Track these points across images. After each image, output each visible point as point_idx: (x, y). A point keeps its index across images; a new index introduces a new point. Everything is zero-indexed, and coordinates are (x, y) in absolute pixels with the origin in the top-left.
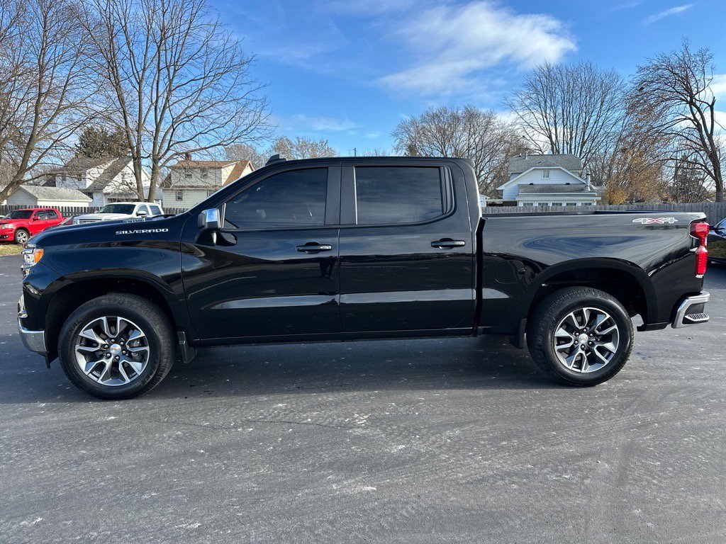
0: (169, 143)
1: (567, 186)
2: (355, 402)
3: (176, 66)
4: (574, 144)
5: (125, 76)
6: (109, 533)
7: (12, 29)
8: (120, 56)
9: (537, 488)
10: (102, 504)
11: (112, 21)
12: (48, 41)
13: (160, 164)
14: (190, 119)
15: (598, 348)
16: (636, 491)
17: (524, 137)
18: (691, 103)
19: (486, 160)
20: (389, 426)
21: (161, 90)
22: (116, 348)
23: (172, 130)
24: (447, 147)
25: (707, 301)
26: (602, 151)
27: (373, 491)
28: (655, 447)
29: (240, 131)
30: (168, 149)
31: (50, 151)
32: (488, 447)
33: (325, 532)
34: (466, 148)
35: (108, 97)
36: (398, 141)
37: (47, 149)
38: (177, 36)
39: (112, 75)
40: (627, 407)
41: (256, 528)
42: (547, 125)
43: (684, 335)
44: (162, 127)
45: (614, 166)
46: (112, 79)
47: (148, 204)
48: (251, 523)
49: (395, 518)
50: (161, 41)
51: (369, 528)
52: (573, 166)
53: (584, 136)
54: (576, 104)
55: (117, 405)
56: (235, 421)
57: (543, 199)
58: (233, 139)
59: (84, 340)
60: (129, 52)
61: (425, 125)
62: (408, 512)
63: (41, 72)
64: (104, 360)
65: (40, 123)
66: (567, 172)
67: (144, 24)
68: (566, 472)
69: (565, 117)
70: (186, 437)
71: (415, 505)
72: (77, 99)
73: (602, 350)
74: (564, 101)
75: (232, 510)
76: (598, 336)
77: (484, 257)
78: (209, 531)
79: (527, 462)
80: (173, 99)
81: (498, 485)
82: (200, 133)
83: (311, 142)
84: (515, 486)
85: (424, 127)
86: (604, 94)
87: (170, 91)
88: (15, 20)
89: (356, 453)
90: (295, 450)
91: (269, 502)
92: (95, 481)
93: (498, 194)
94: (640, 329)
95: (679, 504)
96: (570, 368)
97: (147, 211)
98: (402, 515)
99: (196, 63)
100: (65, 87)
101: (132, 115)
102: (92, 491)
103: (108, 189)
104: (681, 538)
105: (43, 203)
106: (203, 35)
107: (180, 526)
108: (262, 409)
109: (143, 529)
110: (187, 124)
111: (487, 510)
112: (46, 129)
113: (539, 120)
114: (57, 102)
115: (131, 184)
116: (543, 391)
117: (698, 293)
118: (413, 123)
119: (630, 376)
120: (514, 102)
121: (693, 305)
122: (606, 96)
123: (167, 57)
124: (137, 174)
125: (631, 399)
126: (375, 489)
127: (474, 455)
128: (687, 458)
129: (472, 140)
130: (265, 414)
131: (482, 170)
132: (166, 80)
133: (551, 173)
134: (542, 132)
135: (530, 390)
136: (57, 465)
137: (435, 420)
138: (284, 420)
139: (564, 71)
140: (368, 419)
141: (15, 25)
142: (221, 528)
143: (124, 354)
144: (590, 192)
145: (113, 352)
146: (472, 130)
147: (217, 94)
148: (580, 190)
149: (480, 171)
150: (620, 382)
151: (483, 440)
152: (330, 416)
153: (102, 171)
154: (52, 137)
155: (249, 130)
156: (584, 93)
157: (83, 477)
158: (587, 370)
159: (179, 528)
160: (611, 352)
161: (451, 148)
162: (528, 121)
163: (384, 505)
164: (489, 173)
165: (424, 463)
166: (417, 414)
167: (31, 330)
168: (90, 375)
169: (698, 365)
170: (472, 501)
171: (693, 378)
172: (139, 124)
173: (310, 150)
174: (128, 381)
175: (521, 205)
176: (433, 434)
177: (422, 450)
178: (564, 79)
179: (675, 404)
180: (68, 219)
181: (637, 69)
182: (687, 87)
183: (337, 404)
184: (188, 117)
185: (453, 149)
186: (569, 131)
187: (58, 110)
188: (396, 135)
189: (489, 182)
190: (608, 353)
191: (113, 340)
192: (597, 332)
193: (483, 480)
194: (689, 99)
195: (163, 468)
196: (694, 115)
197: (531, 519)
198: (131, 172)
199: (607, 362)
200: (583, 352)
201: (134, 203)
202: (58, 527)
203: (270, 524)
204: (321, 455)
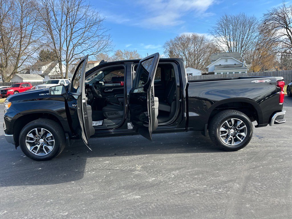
0: (72, 55)
1: (235, 65)
2: (137, 160)
3: (73, 23)
4: (238, 47)
5: (54, 29)
6: (32, 217)
7: (9, 12)
8: (51, 20)
9: (207, 196)
10: (31, 205)
11: (48, 7)
12: (24, 16)
13: (69, 63)
14: (80, 44)
15: (238, 135)
16: (249, 196)
17: (217, 45)
18: (287, 28)
19: (202, 55)
20: (150, 170)
21: (68, 33)
22: (42, 141)
23: (73, 49)
24: (185, 51)
25: (284, 114)
26: (250, 50)
27: (139, 198)
28: (259, 177)
29: (100, 48)
30: (72, 57)
31: (26, 60)
32: (189, 178)
33: (117, 216)
34: (193, 51)
35: (48, 37)
36: (165, 49)
37: (25, 59)
38: (74, 11)
39: (48, 29)
40: (250, 160)
41: (90, 215)
42: (226, 40)
43: (278, 128)
44: (69, 48)
45: (255, 56)
46: (49, 30)
47: (64, 80)
48: (88, 212)
49: (146, 209)
50: (67, 14)
51: (136, 214)
52: (237, 56)
53: (242, 44)
54: (238, 31)
55: (43, 163)
56: (88, 169)
57: (225, 71)
58: (97, 52)
59: (29, 138)
60: (55, 19)
61: (176, 42)
62: (152, 207)
63: (21, 29)
64: (37, 146)
65: (22, 49)
66: (235, 59)
67: (61, 7)
68: (220, 188)
69: (234, 36)
70: (68, 176)
71: (155, 204)
72: (36, 39)
73: (240, 136)
74: (233, 30)
75: (81, 207)
76: (238, 130)
77: (189, 99)
78: (71, 216)
79: (205, 184)
80: (73, 37)
81: (191, 195)
82: (84, 50)
83: (130, 52)
84: (198, 195)
85: (176, 43)
86: (250, 26)
87: (72, 34)
88: (10, 8)
89: (135, 182)
90: (110, 181)
91: (97, 203)
92: (29, 195)
93: (207, 69)
94: (256, 127)
95: (266, 202)
96: (227, 143)
97: (64, 82)
98: (150, 208)
99: (82, 22)
100: (31, 34)
101: (57, 44)
102: (28, 199)
103: (50, 74)
104: (265, 217)
105: (25, 81)
106: (84, 10)
107: (60, 214)
108: (100, 164)
109: (45, 215)
110: (79, 47)
111: (185, 206)
112: (25, 51)
113: (223, 38)
114: (28, 40)
115: (58, 71)
116: (215, 153)
117: (281, 111)
118: (171, 41)
119: (253, 146)
120: (212, 31)
121: (278, 116)
122: (251, 27)
123: (70, 20)
124: (60, 68)
125: (252, 156)
126: (140, 197)
127: (183, 182)
128: (273, 182)
129: (196, 48)
130: (100, 166)
131: (200, 60)
132: (70, 29)
133: (228, 60)
134: (224, 43)
135: (210, 153)
136: (16, 189)
137: (169, 167)
138: (108, 168)
139: (233, 17)
140: (142, 167)
141: (10, 10)
142: (76, 214)
143: (45, 143)
144: (245, 67)
145: (41, 142)
146: (196, 43)
147: (90, 34)
148: (240, 67)
149: (199, 60)
150: (248, 149)
151: (188, 175)
152: (126, 166)
153: (47, 67)
154: (27, 54)
155: (104, 48)
156: (241, 26)
157: (25, 194)
158: (234, 144)
159: (59, 215)
160: (244, 137)
161: (187, 51)
162: (218, 39)
163: (143, 204)
164: (203, 60)
165: (162, 185)
166: (162, 164)
167: (8, 135)
168: (32, 152)
169: (282, 141)
170: (179, 202)
171: (280, 146)
172: (60, 47)
173: (130, 55)
174: (47, 154)
175: (216, 74)
176: (167, 173)
177: (162, 180)
178: (233, 21)
179: (271, 158)
180: (34, 87)
181: (263, 15)
182: (285, 21)
183: (130, 161)
184: (79, 44)
185: (188, 51)
186: (235, 42)
187: (29, 43)
188: (164, 47)
189: (203, 64)
190: (242, 137)
191: (40, 138)
192: (238, 128)
193: (185, 192)
194: (286, 26)
195: (57, 189)
196: (288, 33)
197: (203, 209)
198: (58, 67)
199: (242, 141)
200: (232, 137)
201: (59, 80)
202: (12, 215)
203: (96, 213)
204: (120, 183)
